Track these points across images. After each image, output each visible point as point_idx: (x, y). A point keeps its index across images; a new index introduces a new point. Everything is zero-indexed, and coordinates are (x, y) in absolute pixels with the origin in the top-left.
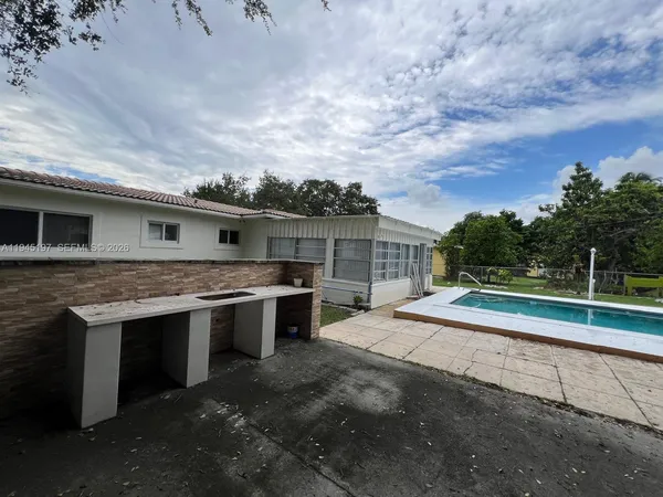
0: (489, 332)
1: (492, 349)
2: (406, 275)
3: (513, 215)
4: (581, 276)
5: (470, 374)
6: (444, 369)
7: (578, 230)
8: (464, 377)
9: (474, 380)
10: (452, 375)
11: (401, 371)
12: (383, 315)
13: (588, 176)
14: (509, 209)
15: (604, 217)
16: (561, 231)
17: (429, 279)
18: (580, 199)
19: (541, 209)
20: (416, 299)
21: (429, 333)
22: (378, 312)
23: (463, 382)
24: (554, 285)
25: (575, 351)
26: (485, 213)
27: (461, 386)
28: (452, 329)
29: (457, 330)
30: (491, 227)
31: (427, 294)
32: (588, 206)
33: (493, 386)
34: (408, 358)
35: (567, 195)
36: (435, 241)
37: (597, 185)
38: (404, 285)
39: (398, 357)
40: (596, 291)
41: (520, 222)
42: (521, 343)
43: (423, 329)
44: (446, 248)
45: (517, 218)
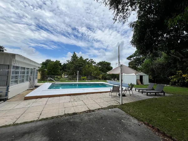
0: (63, 96)
1: (67, 101)
2: (27, 80)
3: (59, 62)
4: (75, 77)
5: (66, 113)
6: (58, 115)
7: (74, 67)
8: (65, 115)
9: (69, 115)
10: (61, 116)
11: (42, 126)
12: (17, 100)
13: (76, 55)
14: (58, 60)
15: (79, 65)
16: (71, 67)
17: (36, 81)
18: (74, 60)
19: (67, 61)
20: (32, 89)
21: (45, 103)
22: (13, 100)
23: (67, 117)
24: (70, 79)
25: (83, 95)
26: (52, 60)
27: (68, 119)
28: (52, 98)
29: (54, 98)
30: (55, 64)
31: (37, 87)
32: (76, 62)
33: (74, 114)
34: (41, 117)
35: (72, 59)
36: (39, 67)
37: (77, 57)
38: (26, 84)
39: (36, 119)
40: (78, 80)
41: (61, 64)
42: (73, 97)
43: (42, 101)
44: (41, 70)
45: (60, 63)
